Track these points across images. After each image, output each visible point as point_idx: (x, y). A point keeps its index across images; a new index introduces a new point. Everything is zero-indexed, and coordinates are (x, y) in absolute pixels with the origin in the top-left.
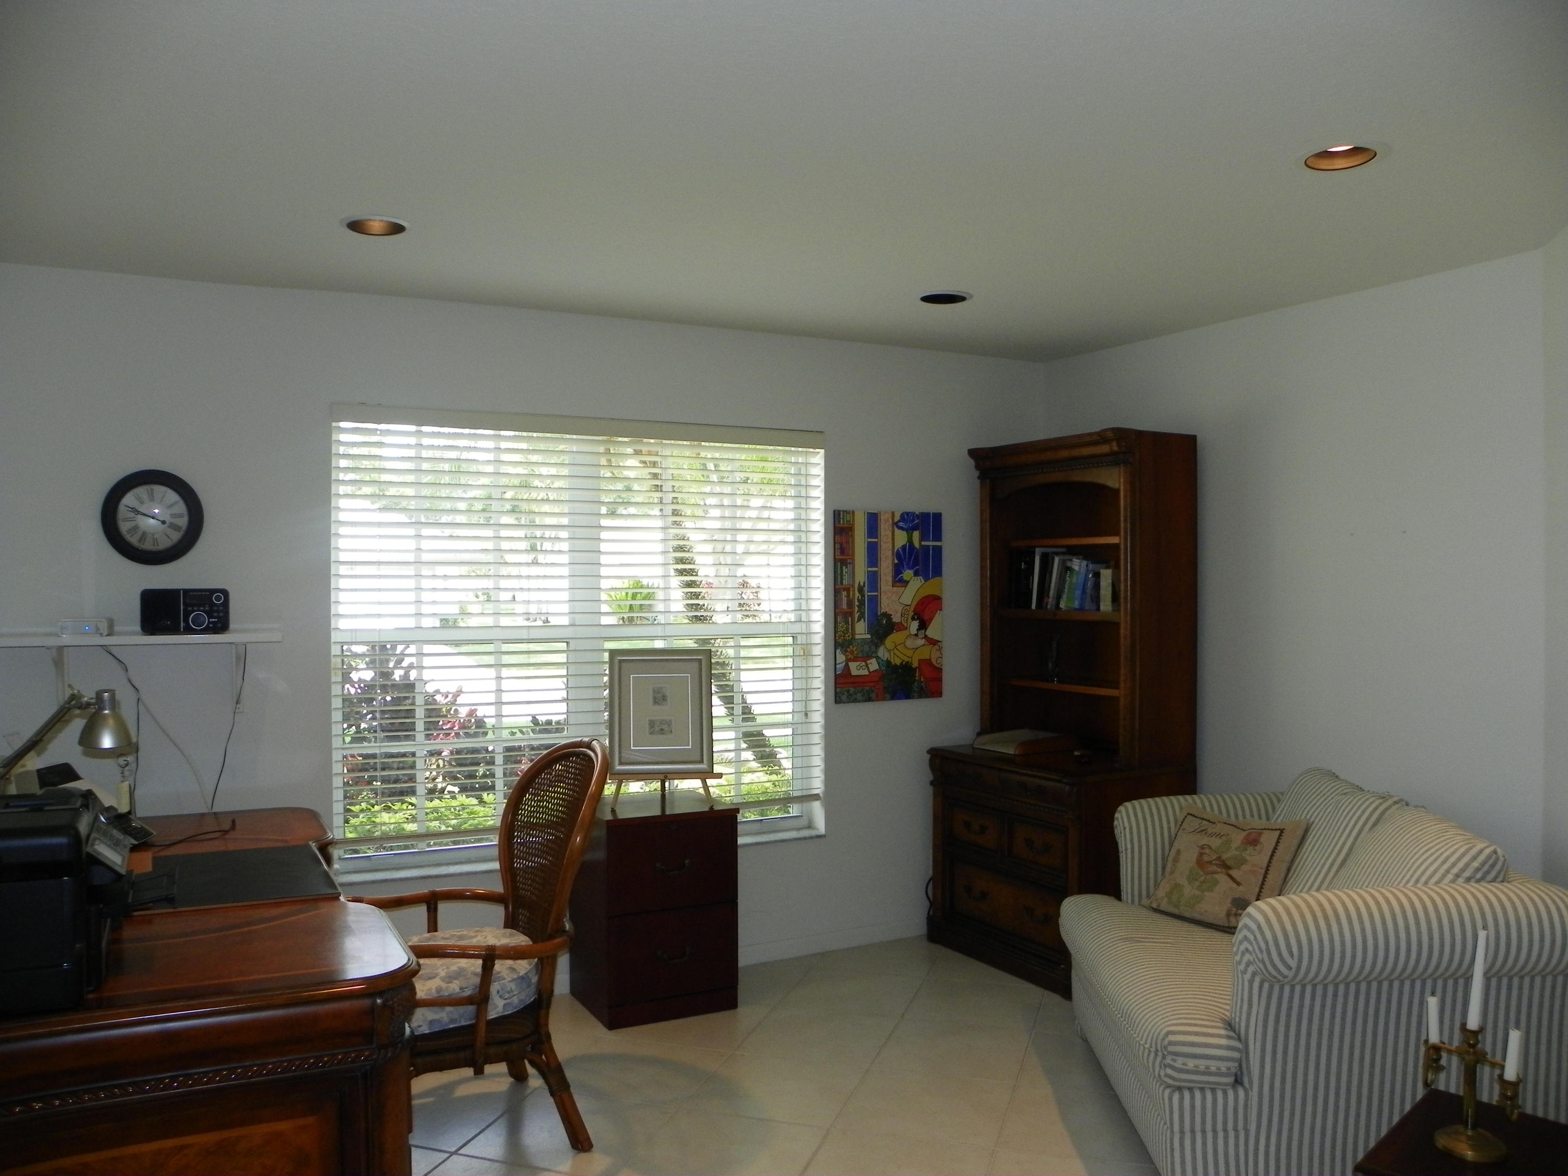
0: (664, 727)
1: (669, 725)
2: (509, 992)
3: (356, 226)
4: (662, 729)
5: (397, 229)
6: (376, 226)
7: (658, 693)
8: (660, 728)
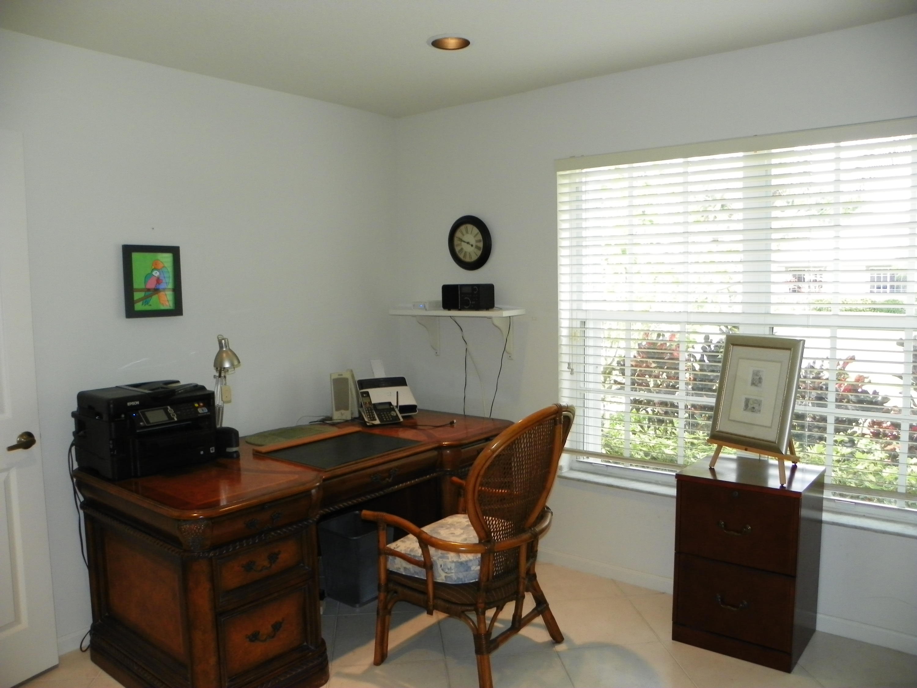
0: (755, 406)
1: (759, 405)
2: (448, 569)
3: (437, 44)
4: (753, 408)
5: (465, 43)
6: (452, 43)
7: (757, 375)
8: (752, 406)
